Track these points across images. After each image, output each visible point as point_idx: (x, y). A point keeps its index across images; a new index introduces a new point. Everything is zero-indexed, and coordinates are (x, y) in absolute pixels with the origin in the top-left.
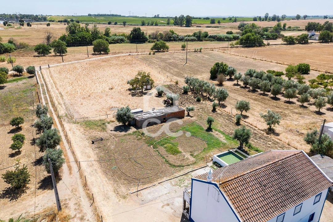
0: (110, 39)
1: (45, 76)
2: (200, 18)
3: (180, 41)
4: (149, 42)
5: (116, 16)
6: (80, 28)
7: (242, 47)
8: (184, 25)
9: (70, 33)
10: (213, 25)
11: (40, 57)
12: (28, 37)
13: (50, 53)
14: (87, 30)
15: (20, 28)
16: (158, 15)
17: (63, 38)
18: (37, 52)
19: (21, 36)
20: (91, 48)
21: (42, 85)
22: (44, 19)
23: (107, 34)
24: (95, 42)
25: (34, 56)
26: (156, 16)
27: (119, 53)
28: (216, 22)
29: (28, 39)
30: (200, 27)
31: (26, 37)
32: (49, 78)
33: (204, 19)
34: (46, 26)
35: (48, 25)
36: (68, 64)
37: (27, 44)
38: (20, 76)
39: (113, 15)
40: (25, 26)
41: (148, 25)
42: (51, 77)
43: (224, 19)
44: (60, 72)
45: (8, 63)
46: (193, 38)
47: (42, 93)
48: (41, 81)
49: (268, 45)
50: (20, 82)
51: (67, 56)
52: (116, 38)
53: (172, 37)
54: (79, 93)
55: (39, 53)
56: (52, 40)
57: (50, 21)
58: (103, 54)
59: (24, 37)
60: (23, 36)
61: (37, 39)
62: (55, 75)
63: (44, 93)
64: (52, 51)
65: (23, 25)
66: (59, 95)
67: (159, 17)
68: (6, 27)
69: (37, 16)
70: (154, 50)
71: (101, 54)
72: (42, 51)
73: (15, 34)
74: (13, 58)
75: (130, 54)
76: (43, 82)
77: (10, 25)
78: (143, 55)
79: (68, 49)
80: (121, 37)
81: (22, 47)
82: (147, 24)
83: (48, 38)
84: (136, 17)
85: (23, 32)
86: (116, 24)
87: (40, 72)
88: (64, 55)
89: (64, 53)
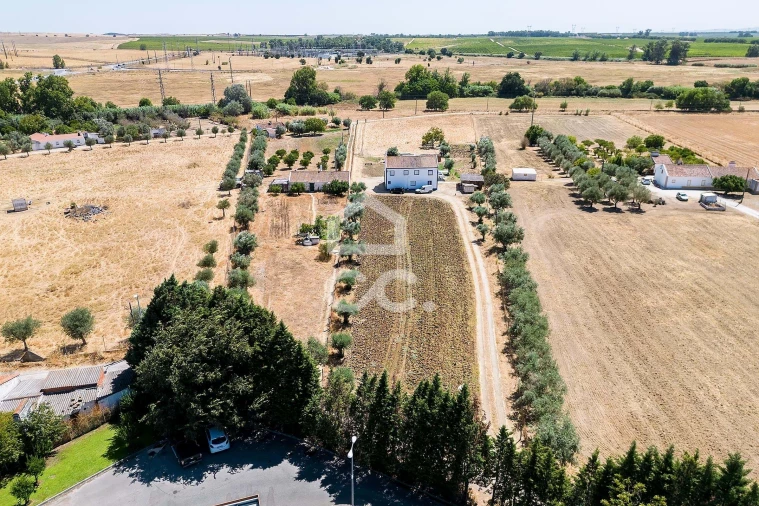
11: (363, 111)
13: (375, 107)
18: (362, 105)
20: (423, 103)
24: (429, 95)
25: (357, 110)
27: (460, 111)
29: (359, 86)
31: (357, 84)
36: (386, 121)
45: (329, 115)
49: (741, 110)
50: (336, 133)
55: (363, 107)
56: (385, 89)
58: (438, 111)
64: (377, 105)
68: (337, 64)
70: (513, 110)
71: (435, 111)
72: (367, 104)
74: (334, 110)
75: (473, 112)
76: (354, 134)
79: (398, 103)
81: (349, 97)
83: (381, 87)
86: (521, 56)
88: (390, 110)
89: (390, 107)
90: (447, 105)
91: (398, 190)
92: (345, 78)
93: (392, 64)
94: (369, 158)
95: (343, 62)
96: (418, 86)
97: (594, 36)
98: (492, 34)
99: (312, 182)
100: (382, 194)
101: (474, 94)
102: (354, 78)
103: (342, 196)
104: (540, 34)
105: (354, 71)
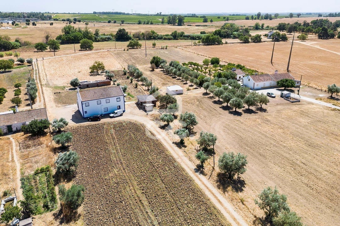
6: (74, 29)
7: (204, 45)
8: (177, 24)
9: (65, 33)
11: (39, 52)
12: (32, 36)
13: (47, 49)
15: (26, 27)
17: (59, 38)
18: (37, 48)
19: (26, 35)
20: (78, 46)
21: (36, 70)
22: (49, 17)
23: (97, 34)
24: (81, 41)
25: (34, 52)
27: (100, 49)
28: (209, 21)
29: (32, 37)
30: (191, 26)
31: (30, 36)
35: (52, 24)
36: (58, 58)
37: (30, 42)
38: (22, 65)
40: (31, 25)
43: (219, 17)
45: (15, 56)
46: (169, 37)
47: (34, 74)
49: (226, 43)
50: (22, 69)
51: (59, 52)
52: (104, 37)
53: (152, 37)
55: (38, 49)
57: (54, 20)
58: (88, 50)
60: (28, 35)
63: (36, 74)
64: (48, 48)
65: (28, 24)
66: (45, 75)
68: (14, 26)
70: (129, 47)
71: (86, 50)
72: (40, 48)
74: (18, 53)
75: (109, 50)
76: (37, 69)
79: (61, 46)
80: (109, 36)
81: (26, 44)
82: (143, 23)
83: (47, 37)
85: (27, 31)
86: (115, 22)
87: (36, 62)
88: (57, 50)
89: (57, 49)
90: (93, 46)
91: (95, 118)
92: (21, 33)
93: (49, 25)
94: (56, 87)
95: (17, 25)
96: (71, 36)
97: (139, 15)
98: (95, 13)
99: (9, 124)
100: (82, 124)
101: (104, 40)
102: (27, 33)
103: (44, 134)
104: (117, 13)
105: (26, 29)
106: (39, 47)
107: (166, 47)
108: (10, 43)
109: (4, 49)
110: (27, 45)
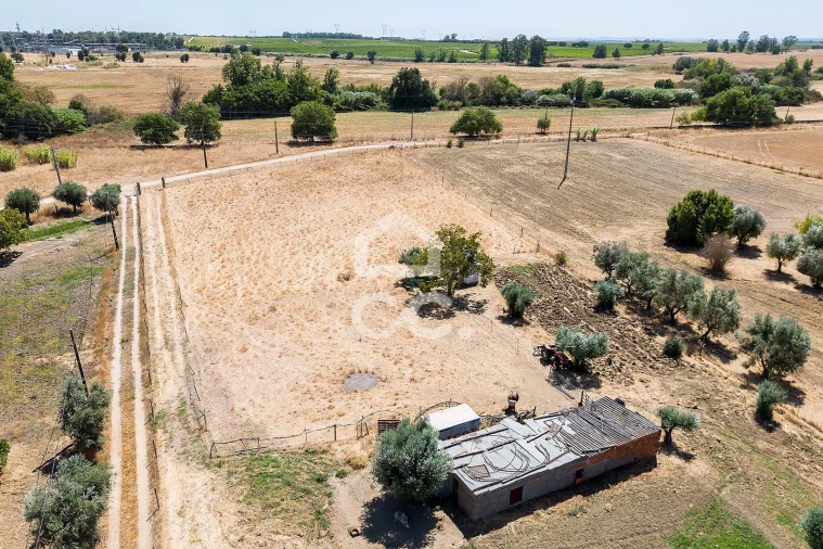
0: (337, 99)
1: (147, 219)
2: (563, 44)
3: (525, 107)
4: (442, 108)
5: (350, 37)
6: (259, 68)
7: (713, 127)
8: (526, 62)
9: (234, 83)
10: (601, 62)
11: (147, 151)
12: (130, 90)
13: (176, 138)
14: (277, 73)
15: (115, 66)
16: (454, 36)
17: (214, 97)
18: (141, 134)
19: (112, 87)
20: (285, 123)
21: (130, 255)
22: (178, 43)
23: (330, 85)
24: (297, 110)
25: (133, 147)
26: (448, 37)
27: (362, 141)
28: (609, 53)
29: (127, 95)
30: (568, 66)
31: (123, 91)
32: (155, 225)
33: (574, 45)
34: (178, 62)
35: (185, 59)
36: (218, 175)
37: (119, 110)
38: (75, 213)
39: (342, 36)
40: (129, 62)
41: (431, 61)
42: (165, 220)
43: (628, 46)
44: (191, 204)
46: (560, 97)
47: (122, 287)
48: (130, 236)
49: (790, 121)
50: (68, 239)
51: (220, 148)
52: (353, 96)
53: (502, 96)
54: (240, 294)
55: (145, 140)
56: (184, 100)
57: (191, 49)
58: (318, 143)
59: (119, 90)
60: (117, 87)
61: (151, 95)
62: (177, 215)
64: (181, 132)
65: (123, 58)
67: (456, 41)
68: (82, 62)
69: (161, 36)
70: (460, 134)
71: (311, 143)
72: (154, 133)
73: (98, 82)
75: (395, 143)
77: (92, 59)
78: (429, 149)
79: (227, 127)
80: (367, 95)
81: (107, 117)
82: (429, 59)
83: (176, 96)
84: (397, 40)
85: (118, 77)
87: (134, 199)
88: (211, 143)
89: (212, 139)
90: (334, 129)
96: (253, 90)
106: (150, 131)
107: (594, 133)
108: (50, 112)
109: (26, 134)
110: (110, 119)
